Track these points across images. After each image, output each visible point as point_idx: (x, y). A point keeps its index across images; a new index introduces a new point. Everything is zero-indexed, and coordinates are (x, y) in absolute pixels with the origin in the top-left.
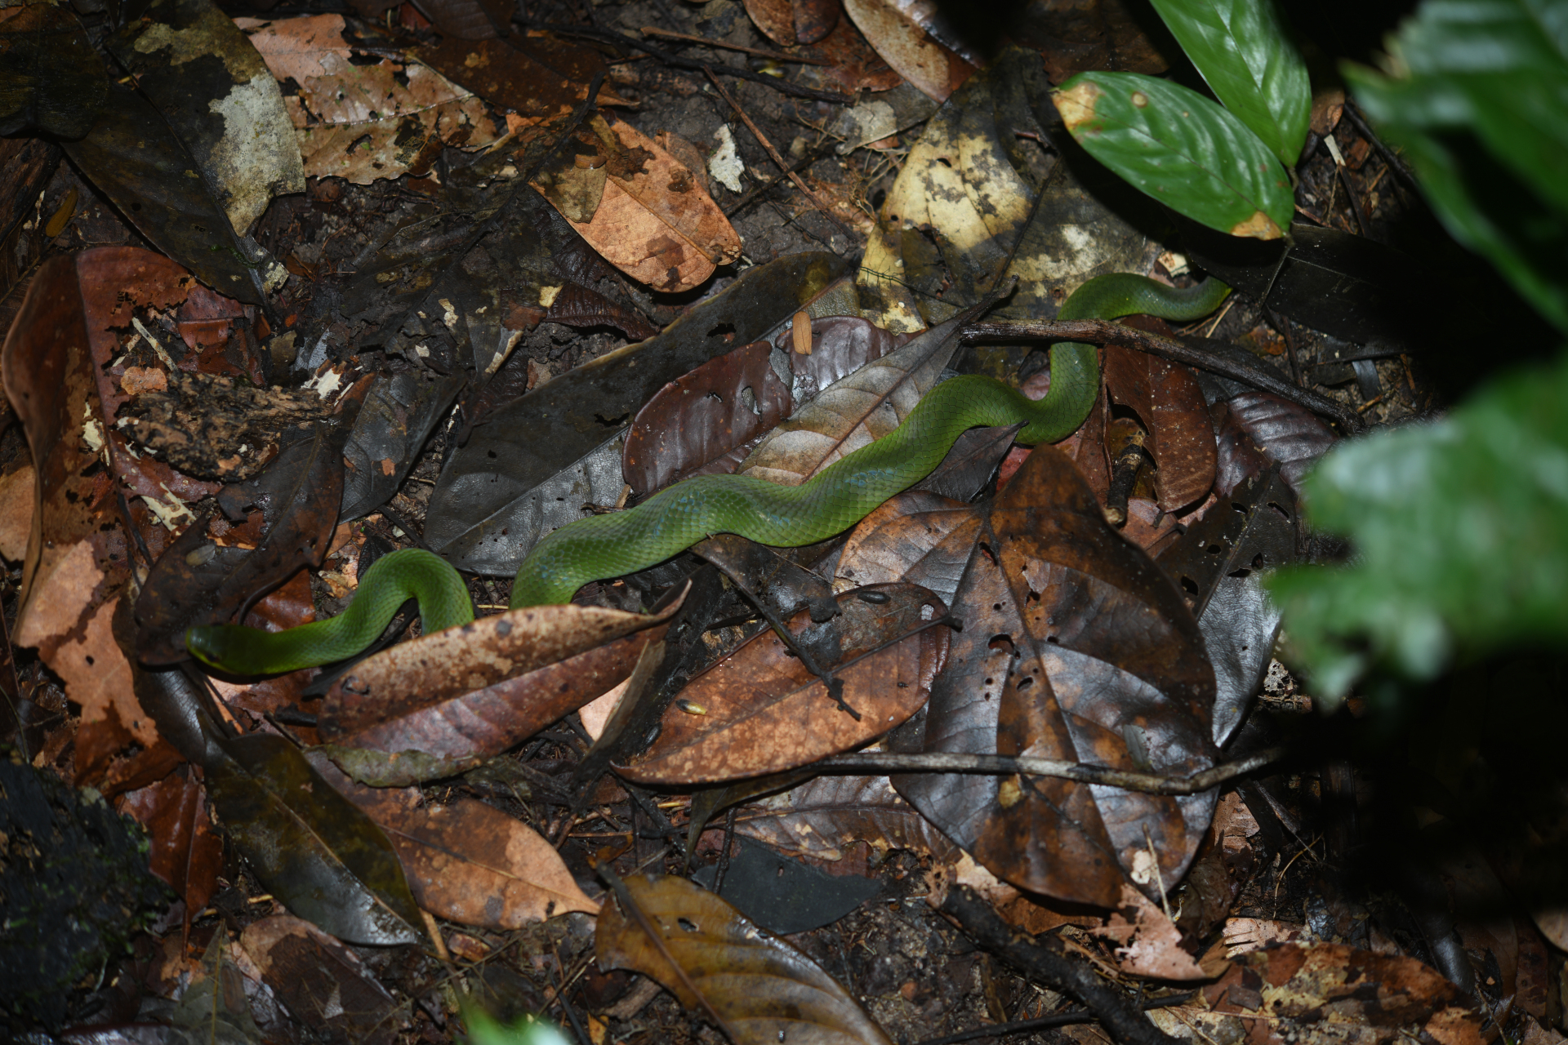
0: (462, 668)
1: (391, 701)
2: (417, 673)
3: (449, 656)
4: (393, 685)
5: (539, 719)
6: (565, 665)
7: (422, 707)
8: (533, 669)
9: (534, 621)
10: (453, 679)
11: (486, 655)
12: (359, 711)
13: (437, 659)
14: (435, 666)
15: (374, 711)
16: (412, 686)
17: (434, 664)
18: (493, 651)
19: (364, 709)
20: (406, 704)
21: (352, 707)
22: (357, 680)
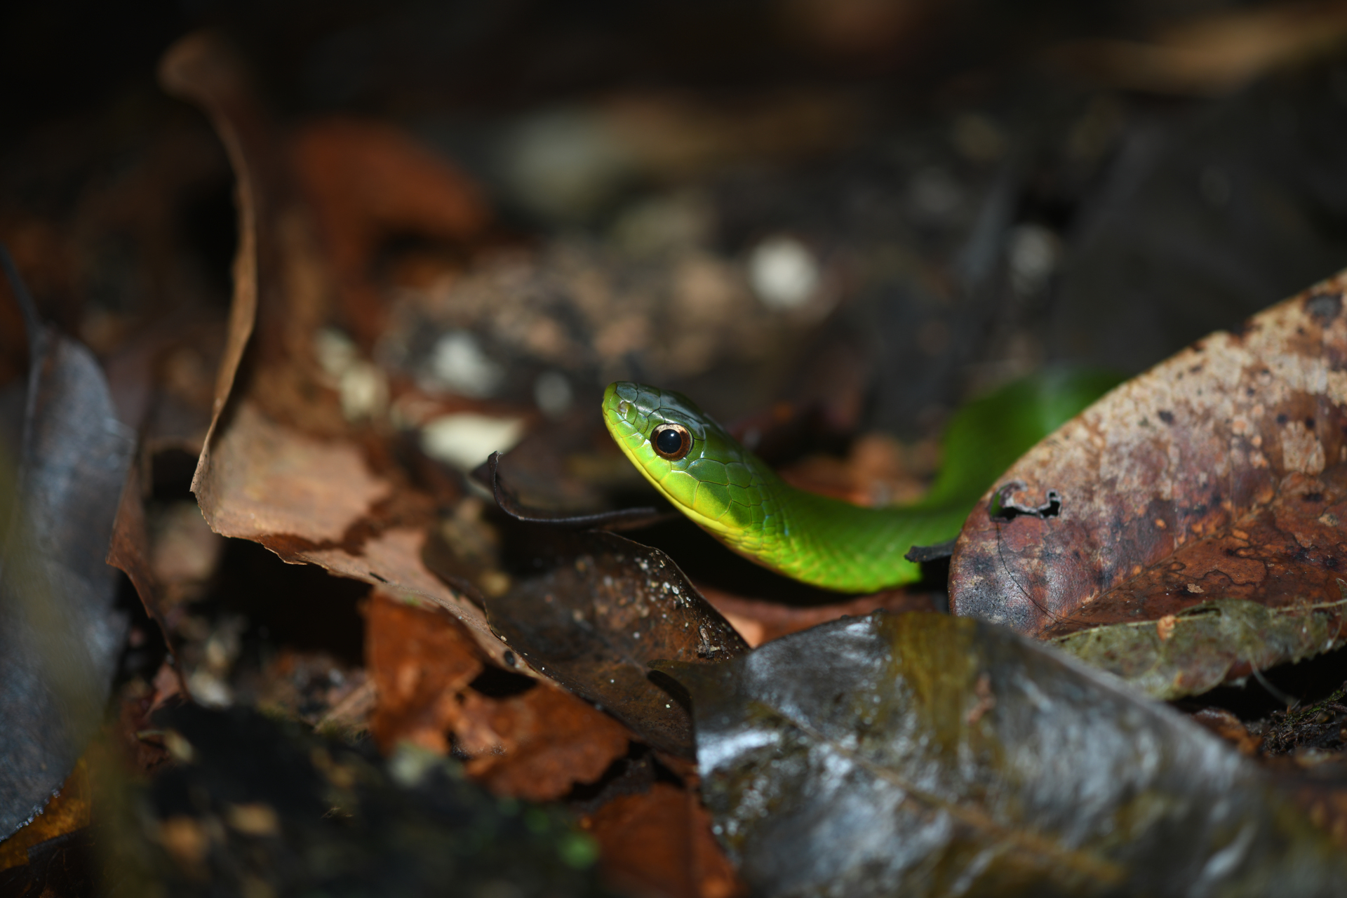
0: (1259, 411)
1: (1118, 524)
2: (1159, 444)
3: (1221, 388)
4: (1112, 483)
7: (1190, 536)
10: (1246, 446)
11: (1306, 370)
12: (1046, 557)
13: (1195, 402)
14: (1194, 419)
15: (1082, 552)
16: (1156, 476)
17: (1192, 412)
18: (1319, 356)
19: (1059, 550)
20: (1153, 524)
21: (1028, 550)
22: (1025, 489)
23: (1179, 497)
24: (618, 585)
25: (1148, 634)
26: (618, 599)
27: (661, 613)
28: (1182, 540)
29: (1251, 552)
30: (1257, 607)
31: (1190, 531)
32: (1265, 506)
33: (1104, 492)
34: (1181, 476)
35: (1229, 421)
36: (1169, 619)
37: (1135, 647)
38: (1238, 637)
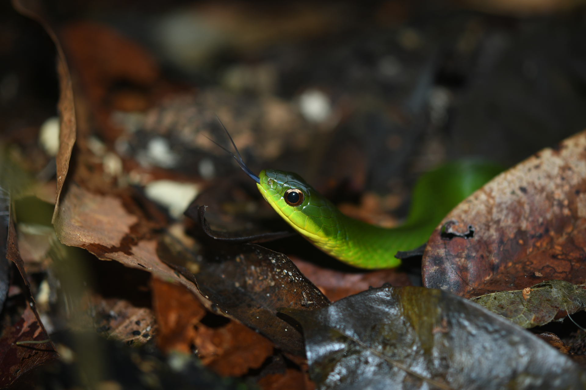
0: (567, 188)
1: (501, 242)
2: (520, 203)
3: (549, 177)
4: (498, 222)
10: (561, 205)
12: (468, 257)
13: (537, 183)
14: (537, 191)
15: (485, 255)
16: (519, 219)
17: (535, 188)
19: (474, 254)
20: (518, 242)
21: (459, 254)
22: (457, 224)
23: (530, 228)
24: (258, 270)
25: (518, 296)
26: (258, 277)
27: (281, 284)
28: (531, 250)
29: (564, 257)
30: (568, 284)
31: (534, 246)
32: (569, 234)
33: (495, 226)
34: (531, 219)
35: (553, 193)
36: (528, 289)
37: (512, 303)
38: (560, 299)
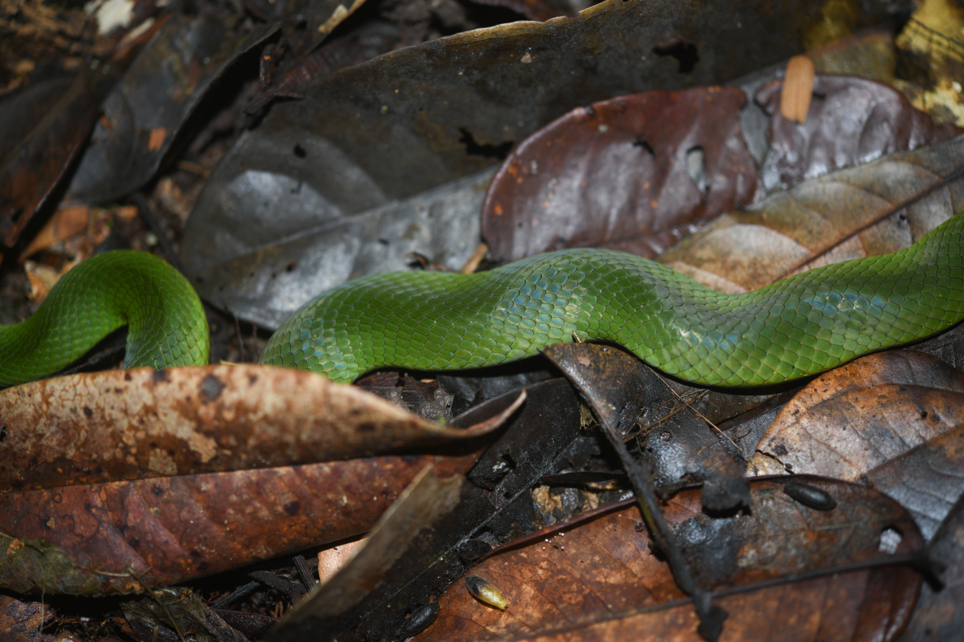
0: (141, 435)
1: (34, 460)
2: (76, 426)
3: (125, 412)
4: (41, 436)
5: (246, 546)
6: (300, 474)
7: (77, 481)
8: (248, 466)
9: (257, 387)
10: (126, 449)
11: (180, 424)
13: (108, 411)
14: (103, 421)
16: (66, 444)
17: (103, 417)
18: (190, 419)
20: (55, 470)
23: (77, 460)
28: (71, 483)
29: (99, 512)
33: (34, 440)
34: (82, 450)
36: (18, 542)
